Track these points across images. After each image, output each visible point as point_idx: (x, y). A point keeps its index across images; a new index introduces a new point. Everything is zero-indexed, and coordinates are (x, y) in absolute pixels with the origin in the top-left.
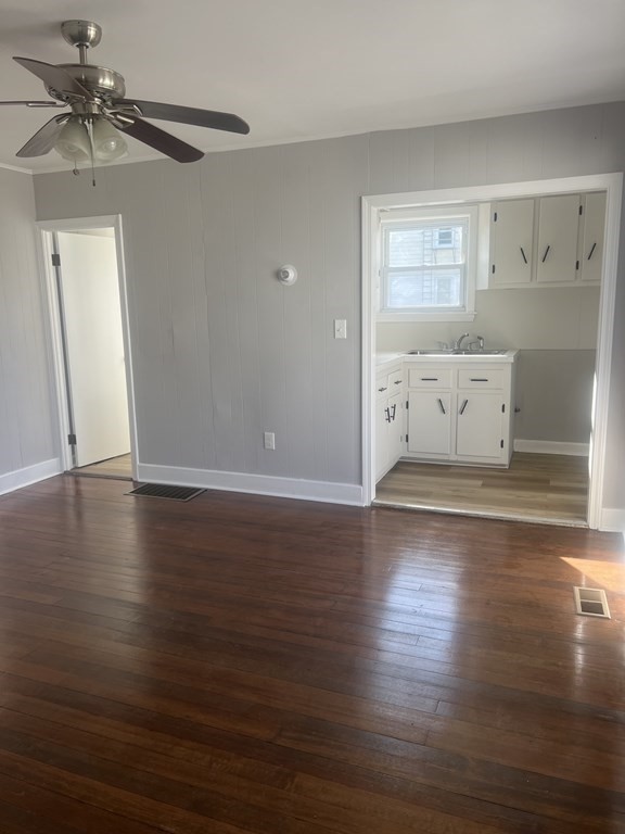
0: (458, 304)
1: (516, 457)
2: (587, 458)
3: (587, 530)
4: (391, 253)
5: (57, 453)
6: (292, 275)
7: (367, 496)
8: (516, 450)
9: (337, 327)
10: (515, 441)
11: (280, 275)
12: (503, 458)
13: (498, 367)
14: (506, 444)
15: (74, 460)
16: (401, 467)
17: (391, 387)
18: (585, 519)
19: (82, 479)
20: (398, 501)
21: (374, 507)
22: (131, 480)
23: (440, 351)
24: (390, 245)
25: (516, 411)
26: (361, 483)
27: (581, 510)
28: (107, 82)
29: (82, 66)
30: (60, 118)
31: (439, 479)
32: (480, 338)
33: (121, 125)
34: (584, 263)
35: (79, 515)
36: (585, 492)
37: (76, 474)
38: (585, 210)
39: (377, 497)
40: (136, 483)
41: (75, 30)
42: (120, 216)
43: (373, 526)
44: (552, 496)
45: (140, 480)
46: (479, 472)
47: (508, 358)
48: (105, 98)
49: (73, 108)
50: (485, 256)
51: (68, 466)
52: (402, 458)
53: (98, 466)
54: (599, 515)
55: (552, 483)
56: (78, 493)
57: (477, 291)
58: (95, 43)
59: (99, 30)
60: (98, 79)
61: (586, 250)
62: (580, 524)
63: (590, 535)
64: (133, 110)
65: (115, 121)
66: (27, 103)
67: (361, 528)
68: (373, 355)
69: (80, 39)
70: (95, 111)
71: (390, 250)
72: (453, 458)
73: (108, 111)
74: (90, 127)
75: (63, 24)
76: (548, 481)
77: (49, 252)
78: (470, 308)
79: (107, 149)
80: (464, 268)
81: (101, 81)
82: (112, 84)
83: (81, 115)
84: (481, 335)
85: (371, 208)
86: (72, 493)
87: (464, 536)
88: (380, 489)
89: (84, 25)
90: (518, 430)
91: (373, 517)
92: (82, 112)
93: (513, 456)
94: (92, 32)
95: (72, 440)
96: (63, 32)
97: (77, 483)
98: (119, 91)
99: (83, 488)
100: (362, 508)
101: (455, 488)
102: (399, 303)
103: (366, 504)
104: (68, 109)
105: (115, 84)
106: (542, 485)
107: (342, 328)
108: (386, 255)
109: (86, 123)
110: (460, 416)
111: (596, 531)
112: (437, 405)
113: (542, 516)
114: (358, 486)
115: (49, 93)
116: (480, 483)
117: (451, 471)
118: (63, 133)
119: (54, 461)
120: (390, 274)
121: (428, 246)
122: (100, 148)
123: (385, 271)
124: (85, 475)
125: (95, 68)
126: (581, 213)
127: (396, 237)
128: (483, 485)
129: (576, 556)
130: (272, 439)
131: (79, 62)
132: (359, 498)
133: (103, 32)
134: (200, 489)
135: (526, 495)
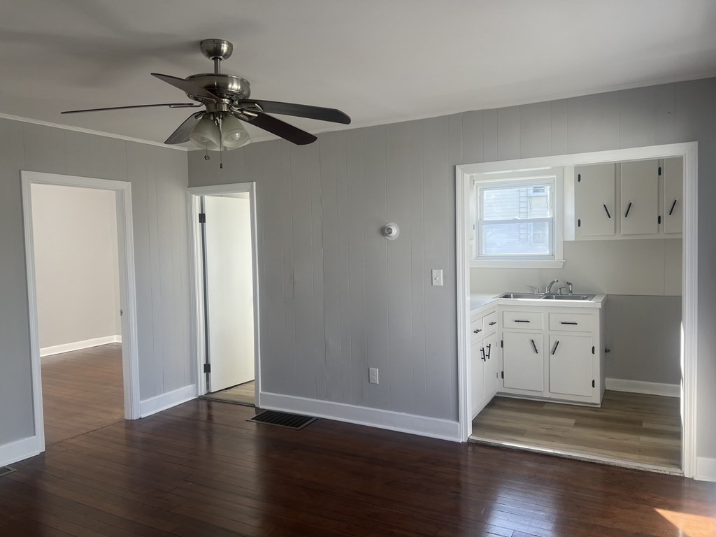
0: (548, 252)
1: (607, 395)
2: (678, 399)
3: (682, 479)
4: (485, 208)
5: (193, 379)
6: (395, 231)
7: (464, 432)
8: (607, 389)
9: (434, 276)
10: (607, 379)
11: (385, 231)
12: (595, 397)
13: (587, 312)
14: (598, 384)
15: (208, 386)
16: (497, 402)
17: (486, 329)
18: (679, 466)
19: (214, 404)
20: (493, 438)
21: (470, 443)
22: (254, 406)
23: (532, 296)
24: (485, 201)
25: (606, 351)
26: (458, 420)
27: (675, 457)
28: (235, 87)
29: (216, 75)
30: (197, 115)
31: (533, 417)
32: (569, 284)
33: (247, 119)
34: (666, 218)
35: (210, 440)
36: (678, 435)
37: (208, 401)
38: (664, 172)
39: (474, 433)
40: (258, 409)
41: (211, 46)
42: (254, 183)
43: (469, 464)
44: (645, 440)
45: (261, 407)
46: (572, 410)
47: (596, 303)
48: (234, 98)
49: (207, 107)
50: (570, 212)
51: (203, 392)
52: (498, 393)
53: (228, 391)
54: (694, 465)
55: (645, 425)
56: (210, 417)
57: (564, 242)
58: (227, 56)
59: (230, 46)
60: (228, 84)
61: (667, 206)
62: (673, 471)
63: (686, 485)
64: (255, 108)
65: (242, 116)
66: (170, 105)
67: (458, 466)
68: (468, 298)
69: (215, 53)
70: (225, 109)
71: (485, 205)
72: (546, 395)
73: (235, 109)
74: (220, 121)
75: (202, 42)
76: (640, 423)
77: (197, 212)
78: (559, 257)
79: (233, 139)
80: (552, 221)
81: (230, 86)
82: (239, 88)
83: (213, 113)
84: (569, 282)
85: (464, 176)
86: (204, 417)
87: (557, 478)
88: (476, 425)
89: (218, 43)
90: (608, 369)
91: (470, 454)
92: (214, 110)
93: (605, 394)
94: (225, 48)
95: (207, 368)
96: (201, 48)
97: (209, 407)
98: (245, 93)
99: (214, 413)
100: (458, 444)
101: (547, 426)
102: (493, 252)
103: (462, 440)
104: (204, 108)
105: (242, 87)
106: (634, 426)
107: (439, 278)
108: (480, 209)
109: (217, 118)
110: (552, 356)
111: (691, 480)
112: (530, 346)
113: (635, 461)
114: (455, 423)
115: (188, 96)
116: (572, 421)
117: (545, 407)
118: (197, 128)
119: (190, 387)
120: (484, 226)
121: (523, 194)
122: (227, 138)
123: (480, 224)
124: (217, 400)
125: (225, 76)
126: (660, 174)
127: (489, 195)
128: (576, 424)
129: (672, 508)
130: (376, 374)
131: (213, 72)
132: (456, 434)
133: (234, 47)
134: (311, 418)
135: (619, 437)
